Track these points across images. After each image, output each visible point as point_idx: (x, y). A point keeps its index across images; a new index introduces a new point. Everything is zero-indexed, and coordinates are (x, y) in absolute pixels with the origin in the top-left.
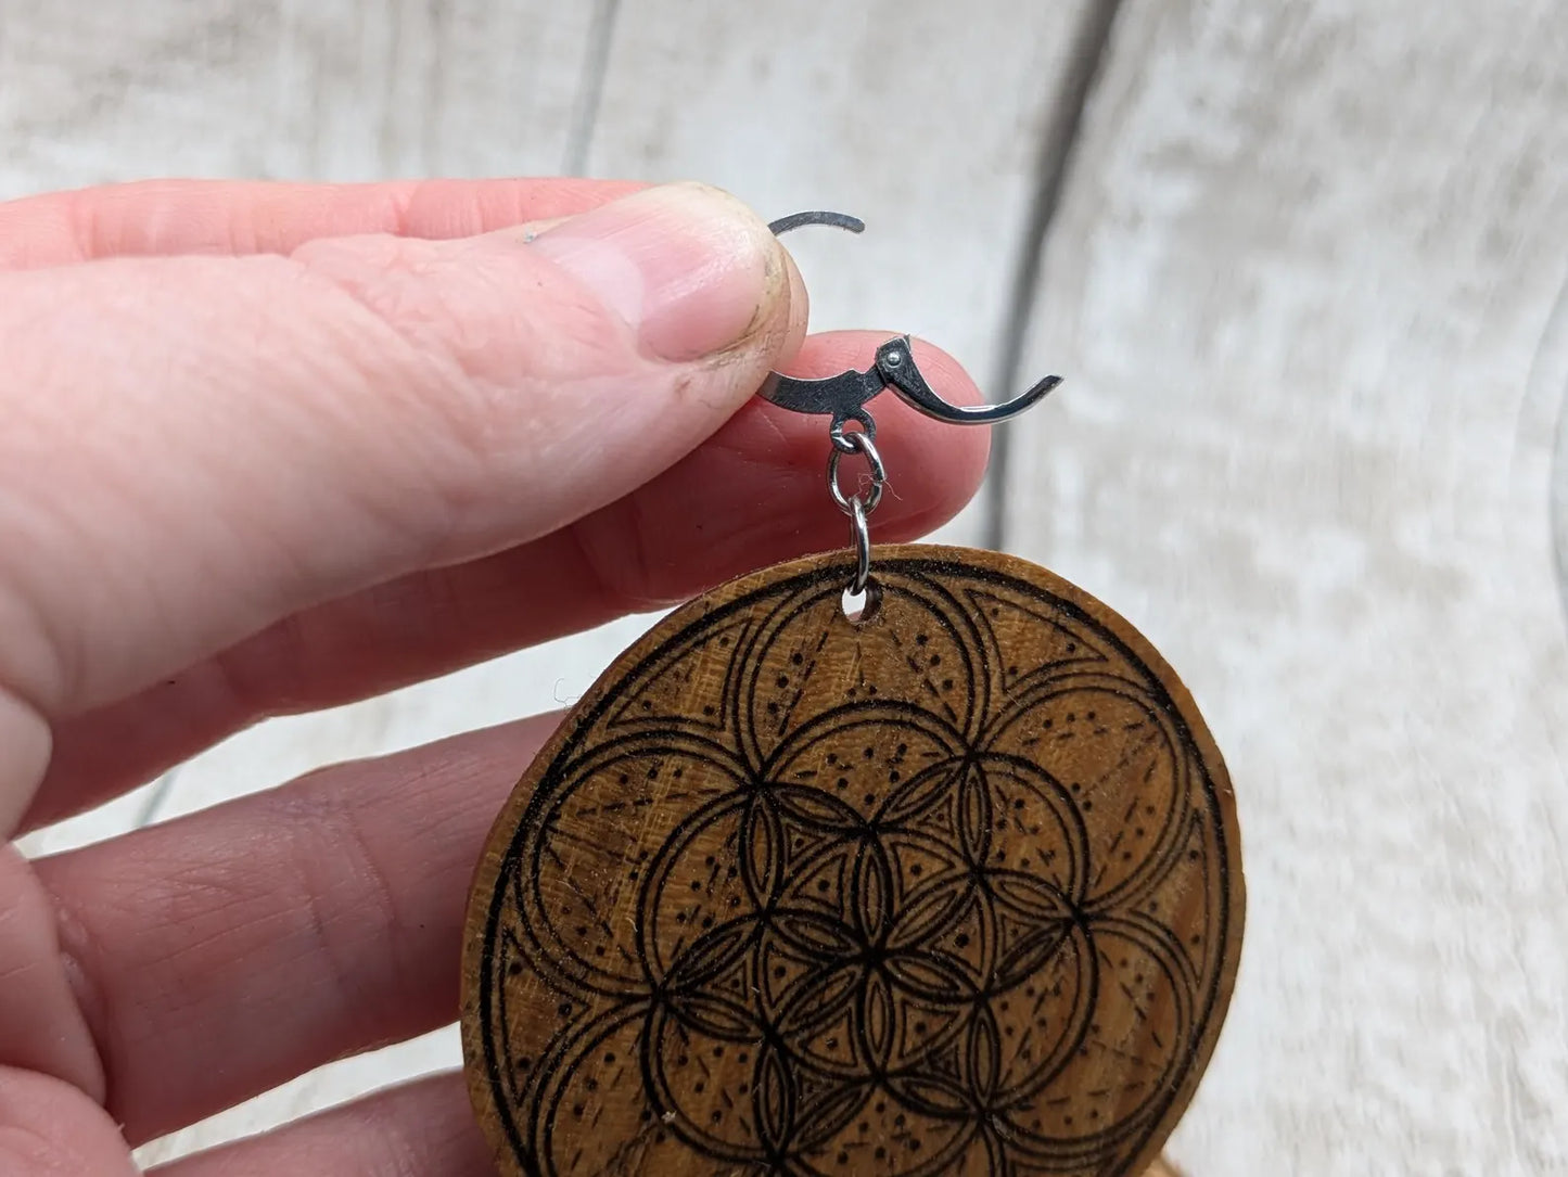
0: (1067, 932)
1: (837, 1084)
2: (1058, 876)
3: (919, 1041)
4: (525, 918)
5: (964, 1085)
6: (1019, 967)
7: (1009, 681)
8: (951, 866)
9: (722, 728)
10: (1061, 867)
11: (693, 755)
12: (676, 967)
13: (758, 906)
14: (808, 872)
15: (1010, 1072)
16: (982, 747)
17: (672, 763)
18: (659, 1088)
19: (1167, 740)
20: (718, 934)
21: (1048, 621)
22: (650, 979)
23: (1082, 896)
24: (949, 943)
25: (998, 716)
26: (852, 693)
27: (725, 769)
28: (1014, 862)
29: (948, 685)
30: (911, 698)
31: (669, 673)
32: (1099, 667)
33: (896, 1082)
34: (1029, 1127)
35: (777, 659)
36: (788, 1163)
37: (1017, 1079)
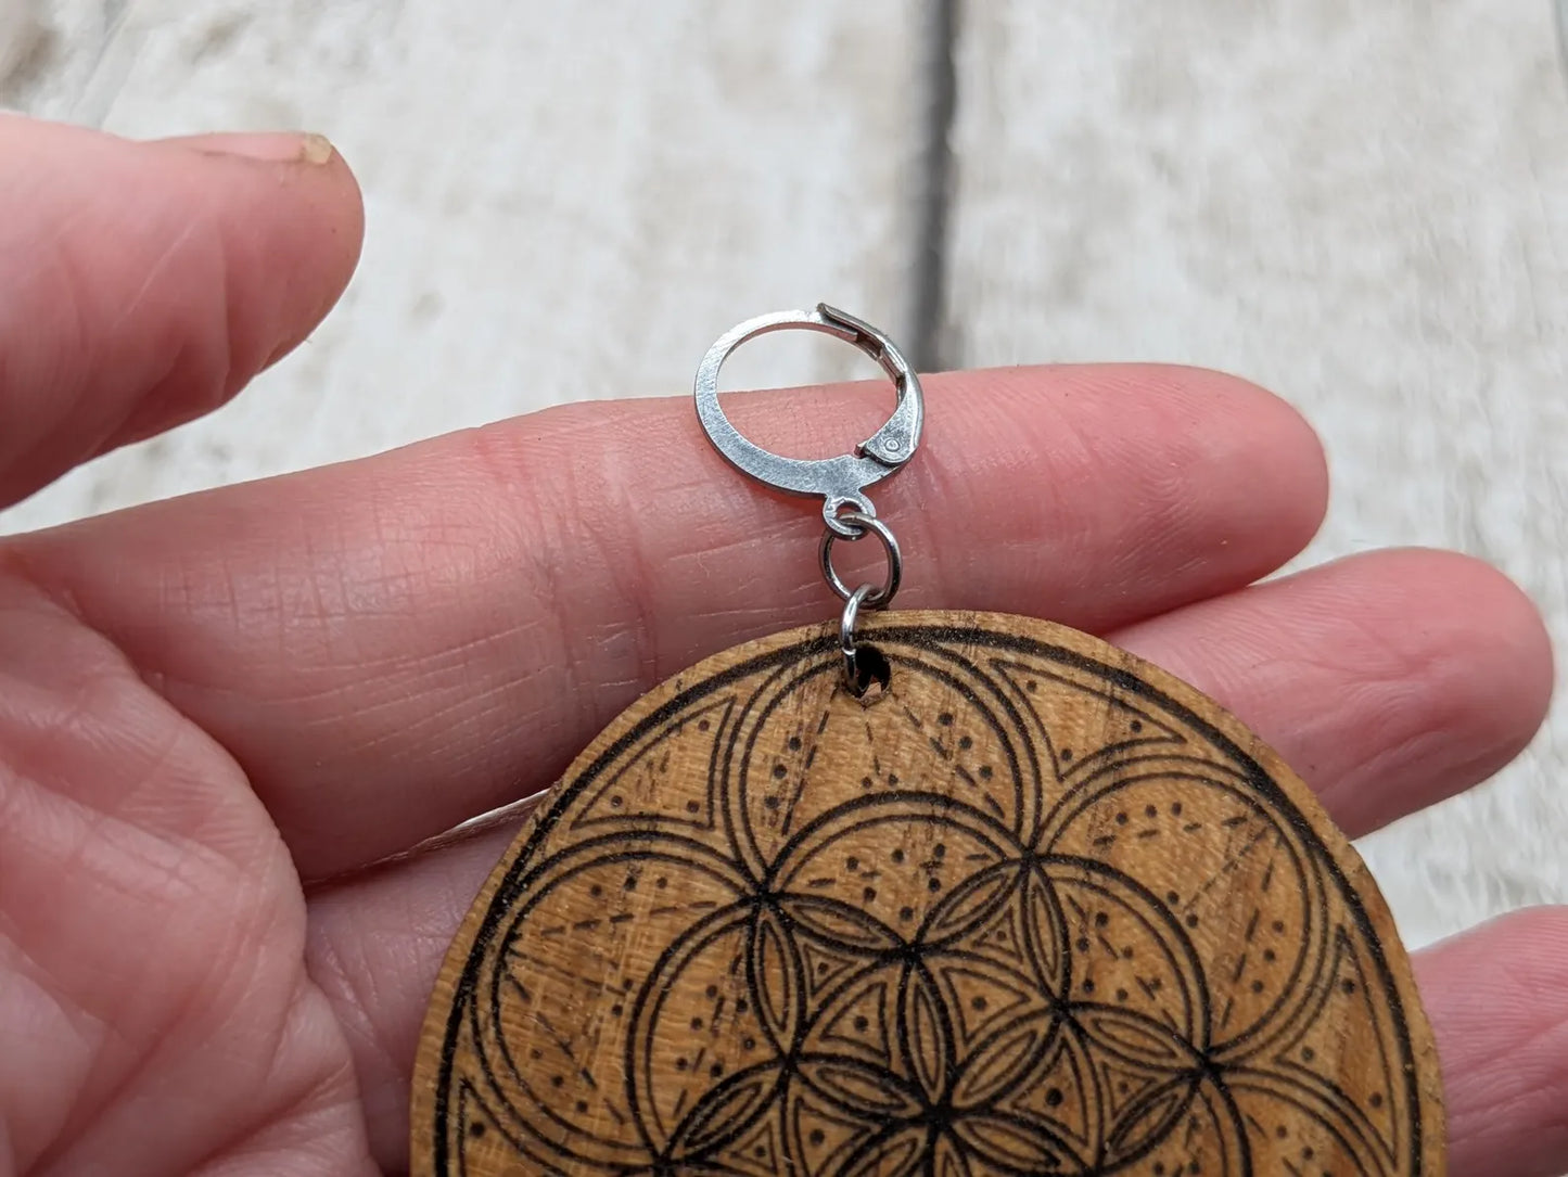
0: (1195, 1087)
2: (1171, 1011)
4: (484, 1062)
6: (1138, 1133)
7: (1064, 767)
8: (1025, 999)
9: (711, 826)
10: (1167, 1000)
11: (679, 860)
12: (680, 1130)
13: (778, 1049)
14: (839, 1004)
16: (1042, 848)
17: (652, 871)
19: (1283, 838)
20: (728, 1086)
21: (1100, 695)
22: (648, 1144)
23: (1207, 1039)
24: (1037, 1101)
25: (1056, 809)
26: (867, 782)
27: (718, 876)
28: (1107, 993)
29: (986, 772)
30: (941, 786)
31: (641, 763)
32: (1175, 749)
35: (769, 744)
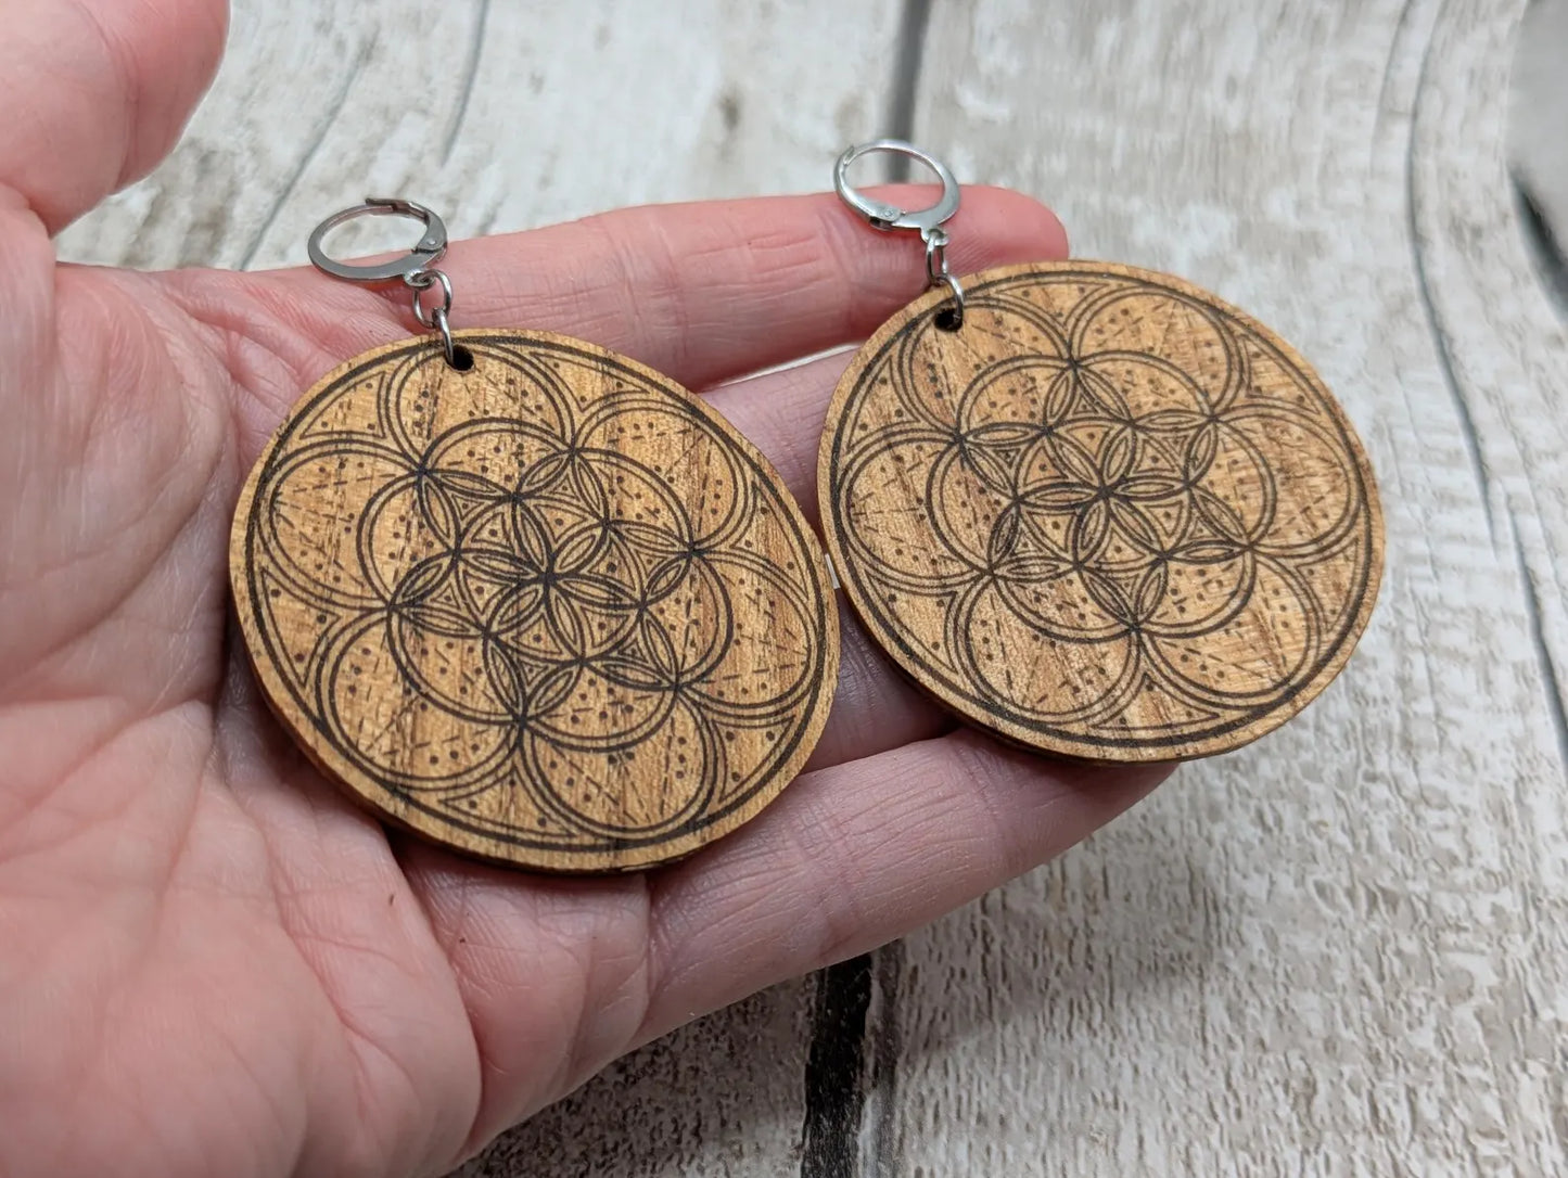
0: (689, 561)
1: (552, 667)
2: (668, 525)
3: (605, 634)
4: (273, 559)
5: (650, 664)
6: (663, 584)
7: (583, 405)
8: (585, 519)
9: (384, 436)
10: (665, 518)
11: (368, 454)
12: (399, 588)
13: (448, 547)
14: (479, 524)
15: (684, 657)
17: (353, 459)
18: (409, 670)
19: (712, 439)
20: (421, 567)
21: (596, 370)
22: (381, 597)
23: (691, 537)
24: (602, 568)
25: (583, 426)
26: (471, 413)
27: (395, 462)
28: (630, 515)
29: (539, 408)
30: (515, 416)
31: (336, 404)
32: (644, 396)
33: (598, 665)
34: (716, 696)
35: (410, 395)
36: (532, 723)
37: (691, 661)
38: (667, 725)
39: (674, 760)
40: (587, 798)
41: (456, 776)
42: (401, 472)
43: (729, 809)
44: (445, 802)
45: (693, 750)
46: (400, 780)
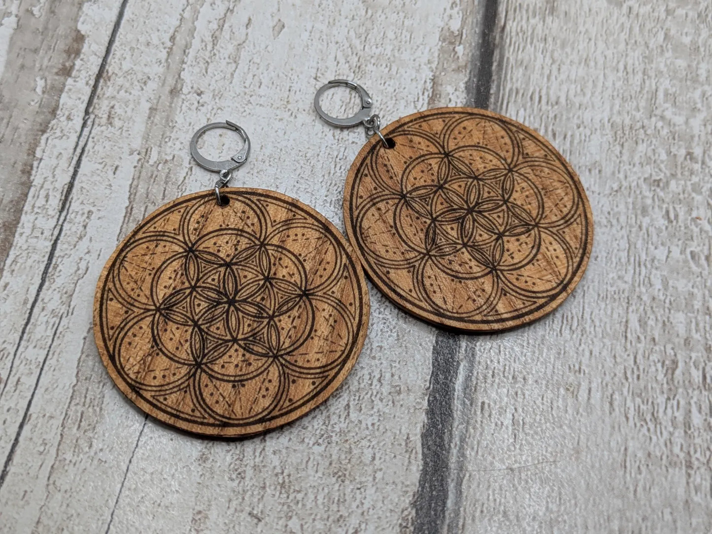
0: (301, 299)
1: (220, 342)
2: (297, 281)
3: (250, 329)
4: (115, 285)
5: (266, 344)
6: (285, 308)
7: (274, 224)
8: (257, 276)
9: (179, 234)
10: (296, 278)
11: (170, 241)
12: (164, 301)
13: (191, 285)
14: (208, 275)
15: (284, 343)
16: (266, 242)
17: (162, 243)
18: (157, 338)
19: (331, 242)
20: (177, 292)
21: (285, 208)
22: (155, 305)
23: (306, 288)
24: (258, 299)
25: (270, 234)
26: (221, 226)
27: (180, 246)
28: (280, 276)
29: (253, 224)
30: (241, 228)
31: (162, 219)
32: (304, 221)
33: (241, 343)
34: (293, 362)
35: (196, 216)
36: (203, 366)
37: (287, 345)
38: (265, 373)
39: (263, 389)
40: (217, 402)
41: (162, 386)
42: (181, 250)
43: (282, 415)
44: (153, 397)
45: (273, 387)
46: (137, 385)
